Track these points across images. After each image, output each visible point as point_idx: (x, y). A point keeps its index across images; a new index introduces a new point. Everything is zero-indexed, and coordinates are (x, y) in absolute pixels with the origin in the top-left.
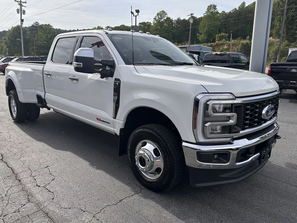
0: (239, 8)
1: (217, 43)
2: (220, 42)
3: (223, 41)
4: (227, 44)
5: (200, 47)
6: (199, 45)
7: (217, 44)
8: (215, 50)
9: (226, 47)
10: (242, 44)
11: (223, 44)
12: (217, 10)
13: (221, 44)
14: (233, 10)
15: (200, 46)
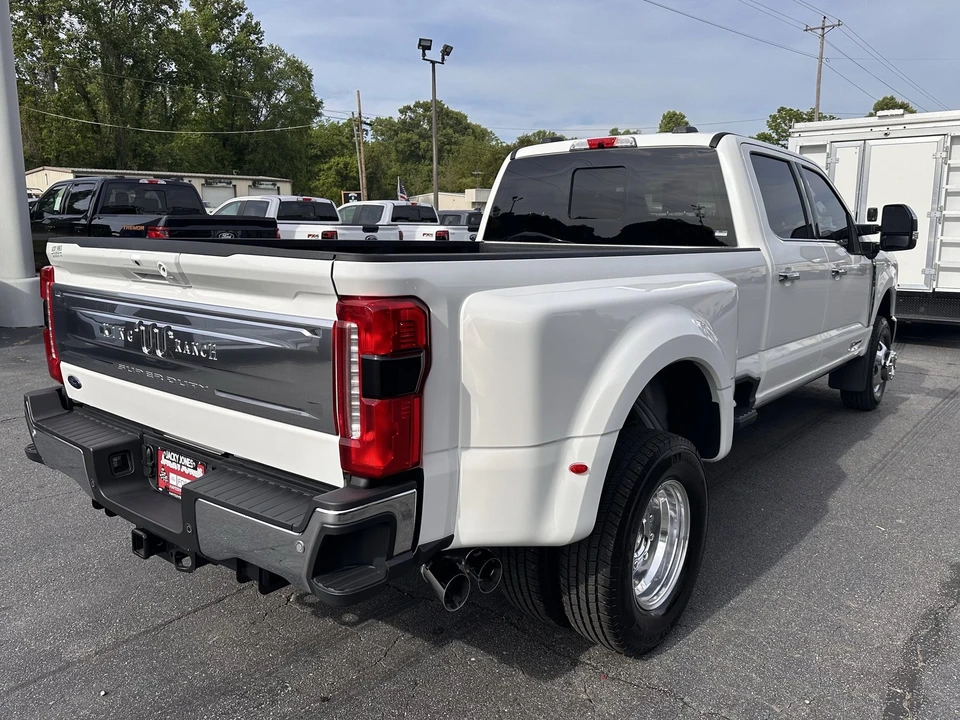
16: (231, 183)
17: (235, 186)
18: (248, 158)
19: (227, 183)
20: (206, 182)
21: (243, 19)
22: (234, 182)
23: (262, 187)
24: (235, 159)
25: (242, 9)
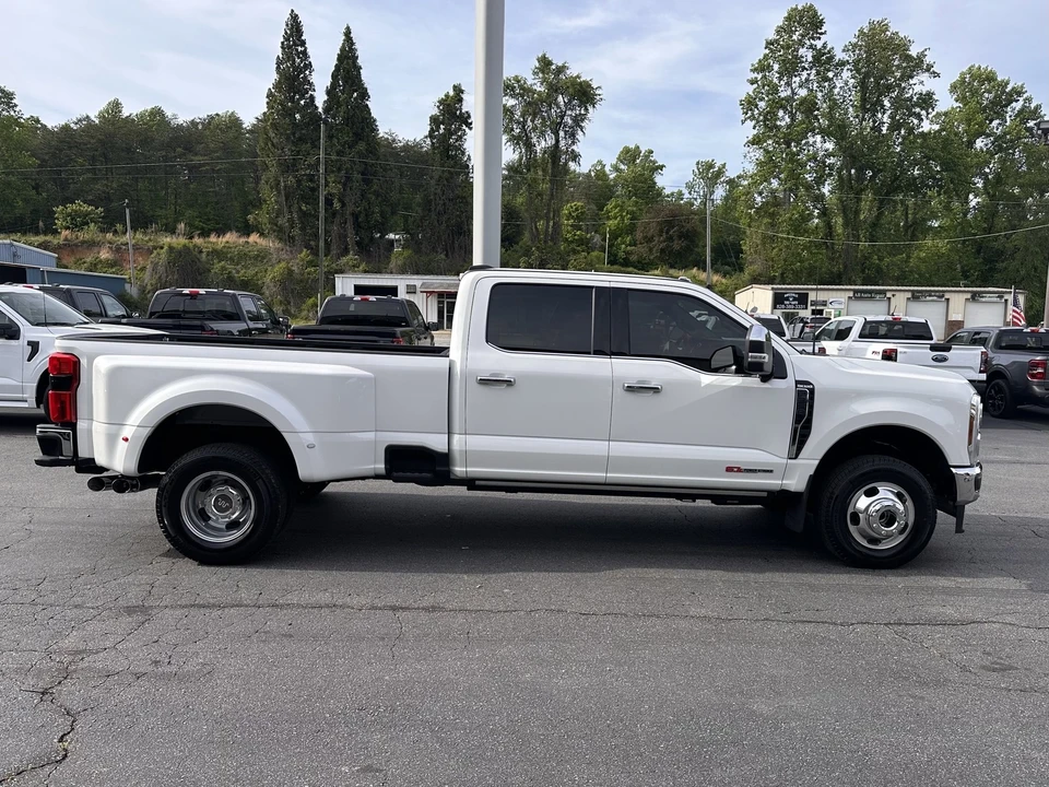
0: (101, 116)
1: (69, 237)
2: (83, 235)
3: (90, 232)
4: (110, 243)
5: (13, 249)
6: (8, 241)
7: (66, 239)
8: (64, 262)
9: (104, 255)
10: (171, 248)
11: (92, 245)
12: (17, 109)
13: (83, 242)
14: (80, 120)
15: (12, 245)
16: (943, 296)
17: (948, 300)
18: (1000, 265)
19: (939, 297)
20: (913, 295)
21: (1018, 106)
22: (947, 296)
23: (984, 300)
24: (984, 268)
25: (1019, 94)
